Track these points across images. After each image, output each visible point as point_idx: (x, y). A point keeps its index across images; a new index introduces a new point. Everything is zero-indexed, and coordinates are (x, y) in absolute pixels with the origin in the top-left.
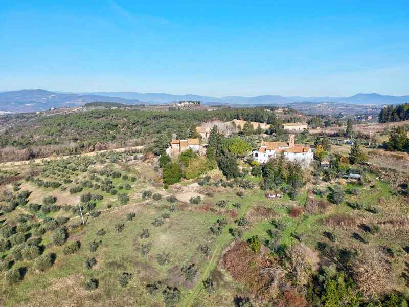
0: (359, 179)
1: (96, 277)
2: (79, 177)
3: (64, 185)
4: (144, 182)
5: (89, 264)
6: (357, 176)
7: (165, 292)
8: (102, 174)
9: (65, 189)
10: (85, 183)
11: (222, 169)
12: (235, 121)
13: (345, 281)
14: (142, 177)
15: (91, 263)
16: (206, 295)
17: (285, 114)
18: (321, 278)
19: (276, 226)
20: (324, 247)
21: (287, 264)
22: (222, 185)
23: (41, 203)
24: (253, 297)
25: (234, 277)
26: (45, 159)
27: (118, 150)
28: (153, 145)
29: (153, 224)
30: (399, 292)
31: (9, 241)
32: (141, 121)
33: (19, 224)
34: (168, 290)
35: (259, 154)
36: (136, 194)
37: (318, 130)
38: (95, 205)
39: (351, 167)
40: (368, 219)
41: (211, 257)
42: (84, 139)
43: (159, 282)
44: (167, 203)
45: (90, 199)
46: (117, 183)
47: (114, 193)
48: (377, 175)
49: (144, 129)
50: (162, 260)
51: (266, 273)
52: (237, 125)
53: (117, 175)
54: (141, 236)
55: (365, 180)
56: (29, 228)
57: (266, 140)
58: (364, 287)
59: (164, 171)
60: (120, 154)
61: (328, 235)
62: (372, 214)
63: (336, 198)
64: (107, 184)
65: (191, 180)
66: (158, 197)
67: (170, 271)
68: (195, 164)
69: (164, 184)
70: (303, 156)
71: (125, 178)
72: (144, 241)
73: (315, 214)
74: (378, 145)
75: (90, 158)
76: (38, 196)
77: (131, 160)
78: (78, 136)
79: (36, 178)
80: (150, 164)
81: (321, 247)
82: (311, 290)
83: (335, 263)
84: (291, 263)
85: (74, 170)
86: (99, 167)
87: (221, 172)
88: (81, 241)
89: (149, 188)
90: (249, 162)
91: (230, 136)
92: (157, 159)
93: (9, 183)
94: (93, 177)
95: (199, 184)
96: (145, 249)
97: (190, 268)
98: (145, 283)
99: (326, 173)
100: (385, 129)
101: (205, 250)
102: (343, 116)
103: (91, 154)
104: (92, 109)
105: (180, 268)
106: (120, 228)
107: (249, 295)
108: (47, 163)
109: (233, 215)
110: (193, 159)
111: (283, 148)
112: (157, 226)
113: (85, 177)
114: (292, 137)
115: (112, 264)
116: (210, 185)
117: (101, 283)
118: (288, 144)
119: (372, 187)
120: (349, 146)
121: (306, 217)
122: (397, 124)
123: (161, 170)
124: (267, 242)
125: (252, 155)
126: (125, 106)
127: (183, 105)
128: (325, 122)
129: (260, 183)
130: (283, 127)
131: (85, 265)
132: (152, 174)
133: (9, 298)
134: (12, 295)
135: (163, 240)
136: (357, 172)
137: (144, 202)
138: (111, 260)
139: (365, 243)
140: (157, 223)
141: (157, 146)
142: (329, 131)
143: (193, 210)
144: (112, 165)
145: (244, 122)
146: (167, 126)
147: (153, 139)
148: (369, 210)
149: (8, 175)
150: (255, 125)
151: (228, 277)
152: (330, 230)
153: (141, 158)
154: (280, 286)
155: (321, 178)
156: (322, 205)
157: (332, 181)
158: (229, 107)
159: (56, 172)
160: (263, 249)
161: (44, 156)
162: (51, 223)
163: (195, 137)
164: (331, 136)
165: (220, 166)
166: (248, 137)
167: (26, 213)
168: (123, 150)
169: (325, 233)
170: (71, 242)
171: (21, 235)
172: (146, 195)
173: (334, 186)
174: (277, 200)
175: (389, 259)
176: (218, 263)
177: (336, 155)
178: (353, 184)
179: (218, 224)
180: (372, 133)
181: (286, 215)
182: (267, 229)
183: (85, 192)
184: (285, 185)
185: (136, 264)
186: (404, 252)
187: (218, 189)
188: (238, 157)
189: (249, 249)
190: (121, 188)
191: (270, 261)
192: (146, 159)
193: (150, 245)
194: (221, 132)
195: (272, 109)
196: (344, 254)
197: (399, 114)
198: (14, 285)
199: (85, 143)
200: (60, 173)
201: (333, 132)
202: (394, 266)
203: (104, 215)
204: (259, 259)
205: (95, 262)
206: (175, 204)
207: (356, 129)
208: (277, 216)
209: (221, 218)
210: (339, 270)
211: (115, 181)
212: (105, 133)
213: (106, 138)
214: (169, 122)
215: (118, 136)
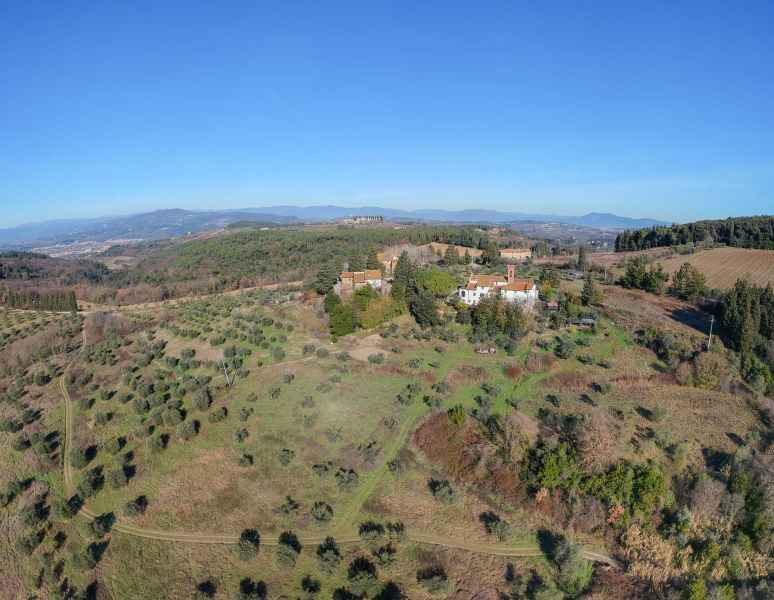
0: (593, 325)
1: (250, 453)
2: (221, 323)
3: (203, 335)
4: (304, 332)
5: (240, 436)
6: (590, 321)
7: (338, 474)
8: (249, 320)
9: (205, 339)
10: (228, 332)
11: (415, 315)
12: (434, 244)
13: (567, 453)
14: (301, 326)
15: (242, 435)
16: (393, 478)
17: (502, 235)
18: (539, 452)
19: (487, 391)
20: (546, 415)
21: (499, 438)
22: (415, 337)
23: (179, 357)
24: (453, 480)
25: (429, 457)
26: (181, 299)
27: (269, 287)
28: (316, 279)
29: (319, 389)
30: (626, 461)
31: (147, 402)
32: (299, 246)
33: (156, 382)
34: (342, 473)
35: (466, 292)
36: (293, 349)
37: (544, 260)
38: (241, 361)
39: (584, 309)
40: (600, 376)
41: (398, 433)
42: (226, 273)
43: (330, 463)
44: (336, 362)
45: (235, 354)
46: (269, 333)
47: (266, 346)
48: (612, 320)
49: (303, 257)
50: (333, 436)
51: (471, 452)
52: (436, 250)
53: (268, 322)
54: (303, 405)
55: (599, 325)
56: (167, 388)
57: (476, 272)
58: (588, 458)
59: (331, 316)
60: (271, 293)
61: (552, 399)
62: (604, 369)
63: (564, 351)
64: (256, 334)
65: (369, 330)
66: (324, 354)
67: (344, 450)
68: (374, 306)
69: (331, 336)
70: (525, 295)
71: (279, 326)
72: (307, 411)
73: (538, 373)
74: (614, 280)
75: (234, 298)
76: (175, 348)
77: (287, 301)
78: (219, 269)
79: (171, 324)
80: (312, 307)
81: (543, 414)
82: (526, 467)
83: (558, 433)
84: (504, 437)
85: (215, 314)
86: (245, 311)
87: (414, 318)
88: (227, 407)
89: (311, 341)
90: (453, 304)
91: (427, 266)
92: (321, 300)
93: (142, 329)
94: (238, 325)
95: (381, 335)
96: (309, 422)
97: (370, 447)
98: (312, 463)
99: (553, 318)
100: (622, 261)
101: (390, 424)
102: (573, 241)
103: (234, 293)
104: (237, 231)
105: (357, 447)
106: (276, 393)
107: (448, 478)
108: (182, 304)
109: (429, 377)
110: (373, 299)
111: (500, 284)
112: (325, 392)
113: (229, 324)
114: (511, 269)
115: (268, 438)
116: (396, 337)
117: (256, 460)
118: (506, 278)
119: (606, 335)
120: (582, 282)
121: (526, 378)
122: (635, 255)
123: (326, 316)
124: (475, 412)
125: (458, 294)
126: (278, 226)
127: (358, 221)
128: (553, 249)
129: (467, 334)
130: (500, 254)
131: (235, 437)
132: (315, 322)
133: (154, 469)
134: (157, 465)
135: (333, 410)
136: (591, 316)
137: (304, 360)
138: (266, 433)
139: (594, 405)
140: (323, 388)
141: (322, 281)
142: (558, 261)
143: (373, 371)
144: (262, 308)
145: (446, 246)
146: (336, 252)
147: (316, 272)
148: (601, 365)
149: (141, 320)
150: (462, 251)
151: (421, 458)
152: (555, 392)
153: (300, 298)
154: (488, 465)
155: (547, 325)
156: (547, 361)
157: (561, 329)
158: (425, 225)
159: (194, 316)
160: (469, 421)
161: (179, 295)
162: (191, 383)
163: (376, 269)
164: (560, 268)
165: (411, 309)
166: (451, 268)
167: (163, 368)
168: (276, 286)
169: (549, 396)
170: (216, 407)
171: (159, 395)
172: (307, 350)
173: (563, 336)
174: (491, 357)
175: (620, 423)
176: (407, 441)
177: (566, 294)
178: (586, 332)
179: (408, 391)
180: (607, 266)
181: (501, 376)
182: (475, 396)
183: (229, 344)
184: (500, 335)
185: (299, 439)
186: (636, 413)
187: (407, 343)
188: (437, 296)
189: (450, 422)
190: (274, 340)
191: (478, 436)
192: (306, 299)
193: (316, 416)
194: (413, 260)
195: (484, 229)
196: (570, 421)
197: (636, 242)
198: (158, 455)
199: (228, 277)
200: (198, 319)
201: (562, 263)
202: (623, 431)
203: (254, 375)
204: (462, 433)
205: (247, 435)
206: (347, 363)
207: (590, 259)
208: (489, 378)
209: (412, 383)
210: (561, 440)
211: (265, 330)
212: (252, 264)
213: (254, 270)
214: (338, 246)
215: (269, 267)
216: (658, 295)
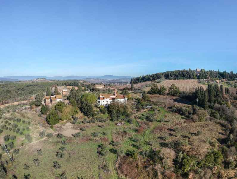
4: (36, 124)
6: (150, 107)
8: (11, 119)
10: (3, 127)
11: (83, 112)
14: (33, 121)
35: (100, 101)
36: (34, 134)
38: (13, 143)
45: (9, 139)
46: (21, 126)
47: (21, 133)
49: (23, 92)
53: (19, 121)
60: (16, 106)
64: (15, 127)
65: (65, 121)
66: (50, 136)
68: (65, 110)
69: (49, 125)
71: (24, 122)
73: (147, 129)
77: (23, 110)
80: (35, 112)
86: (8, 115)
92: (38, 109)
94: (6, 122)
95: (71, 123)
109: (106, 140)
110: (64, 107)
113: (2, 122)
116: (79, 123)
118: (114, 94)
119: (158, 111)
127: (38, 80)
129: (108, 118)
137: (42, 140)
141: (38, 101)
144: (14, 114)
153: (29, 108)
156: (147, 124)
165: (81, 110)
172: (41, 134)
181: (135, 133)
187: (85, 125)
190: (24, 130)
192: (31, 109)
203: (22, 151)
211: (18, 124)
212: (6, 95)
213: (7, 97)
214: (34, 88)
215: (12, 96)
216: (164, 95)
